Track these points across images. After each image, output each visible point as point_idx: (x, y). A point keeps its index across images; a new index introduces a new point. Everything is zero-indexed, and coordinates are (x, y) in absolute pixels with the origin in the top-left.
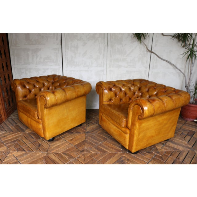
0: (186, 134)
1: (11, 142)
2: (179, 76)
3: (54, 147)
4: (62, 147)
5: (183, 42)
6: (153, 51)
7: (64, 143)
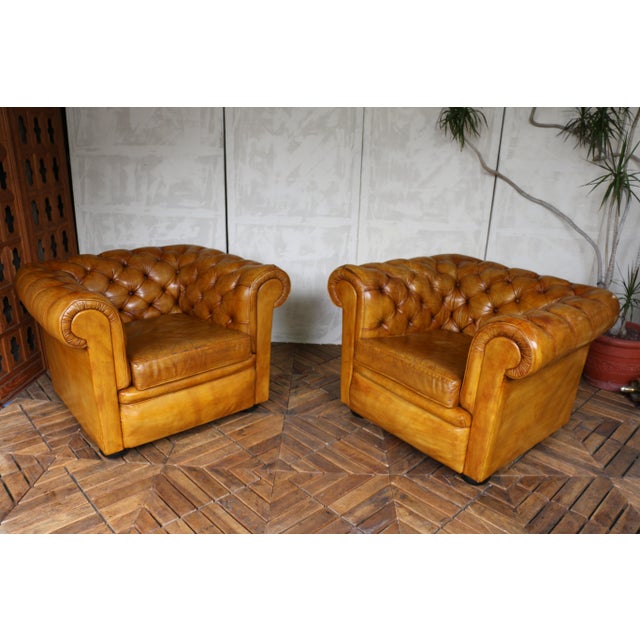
0: (592, 428)
1: (59, 432)
2: (582, 251)
3: (186, 449)
4: (211, 451)
5: (593, 146)
6: (501, 171)
7: (218, 441)
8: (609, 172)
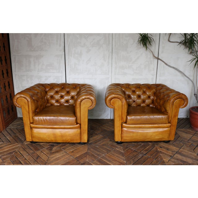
0: (196, 145)
1: (6, 154)
2: (188, 84)
3: (53, 159)
4: (62, 159)
5: (190, 49)
6: (160, 57)
7: (64, 155)
8: (195, 57)
